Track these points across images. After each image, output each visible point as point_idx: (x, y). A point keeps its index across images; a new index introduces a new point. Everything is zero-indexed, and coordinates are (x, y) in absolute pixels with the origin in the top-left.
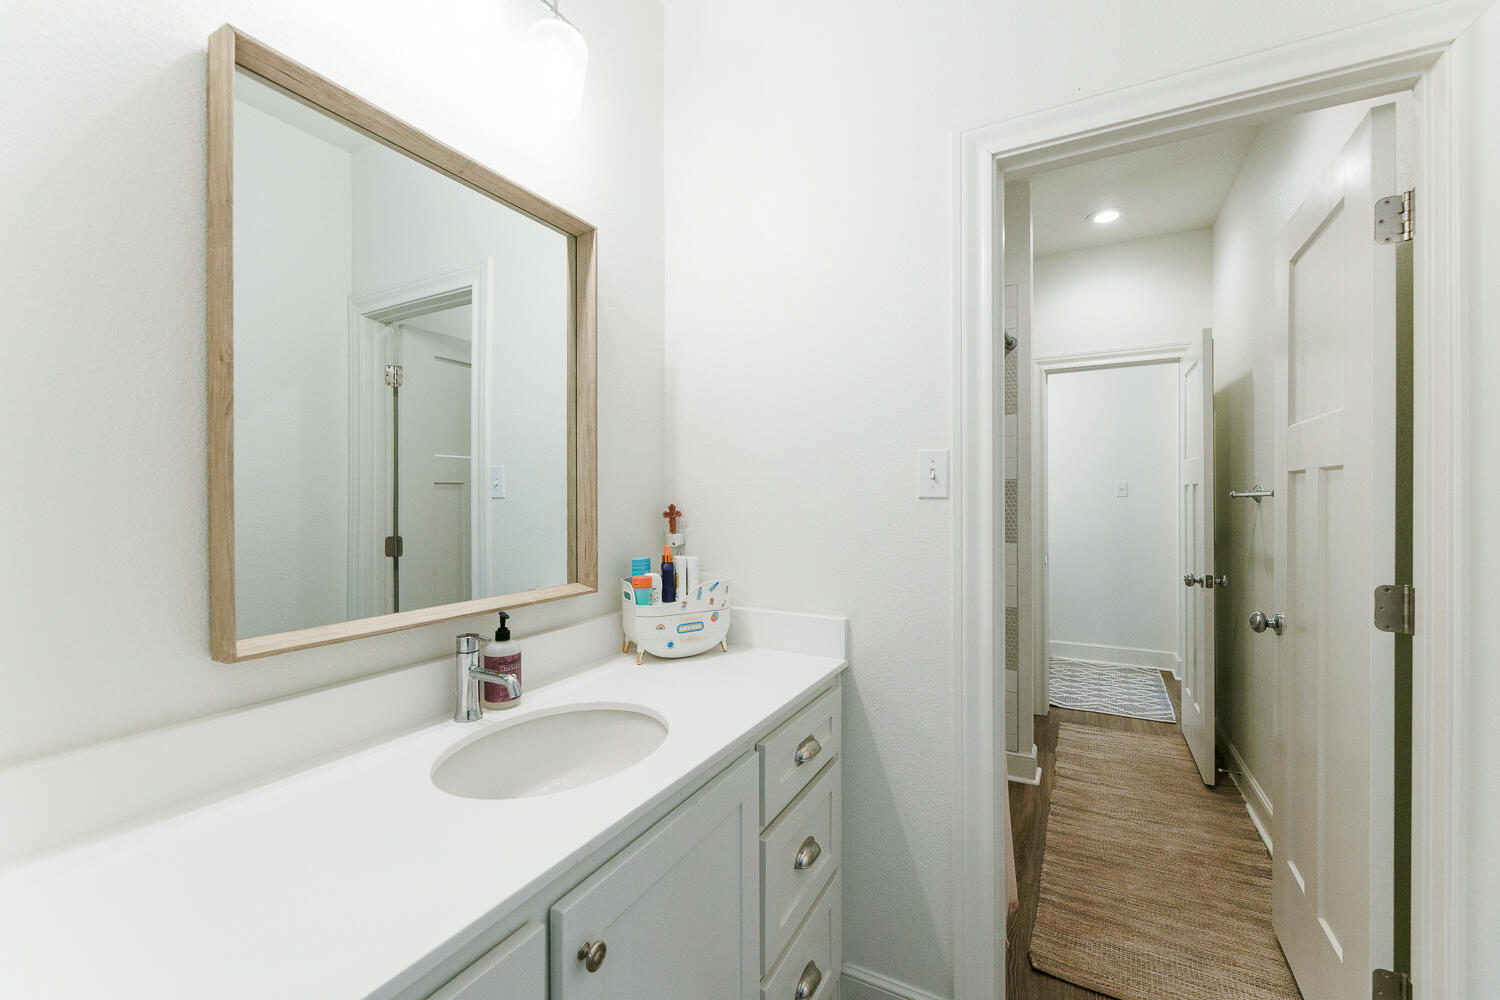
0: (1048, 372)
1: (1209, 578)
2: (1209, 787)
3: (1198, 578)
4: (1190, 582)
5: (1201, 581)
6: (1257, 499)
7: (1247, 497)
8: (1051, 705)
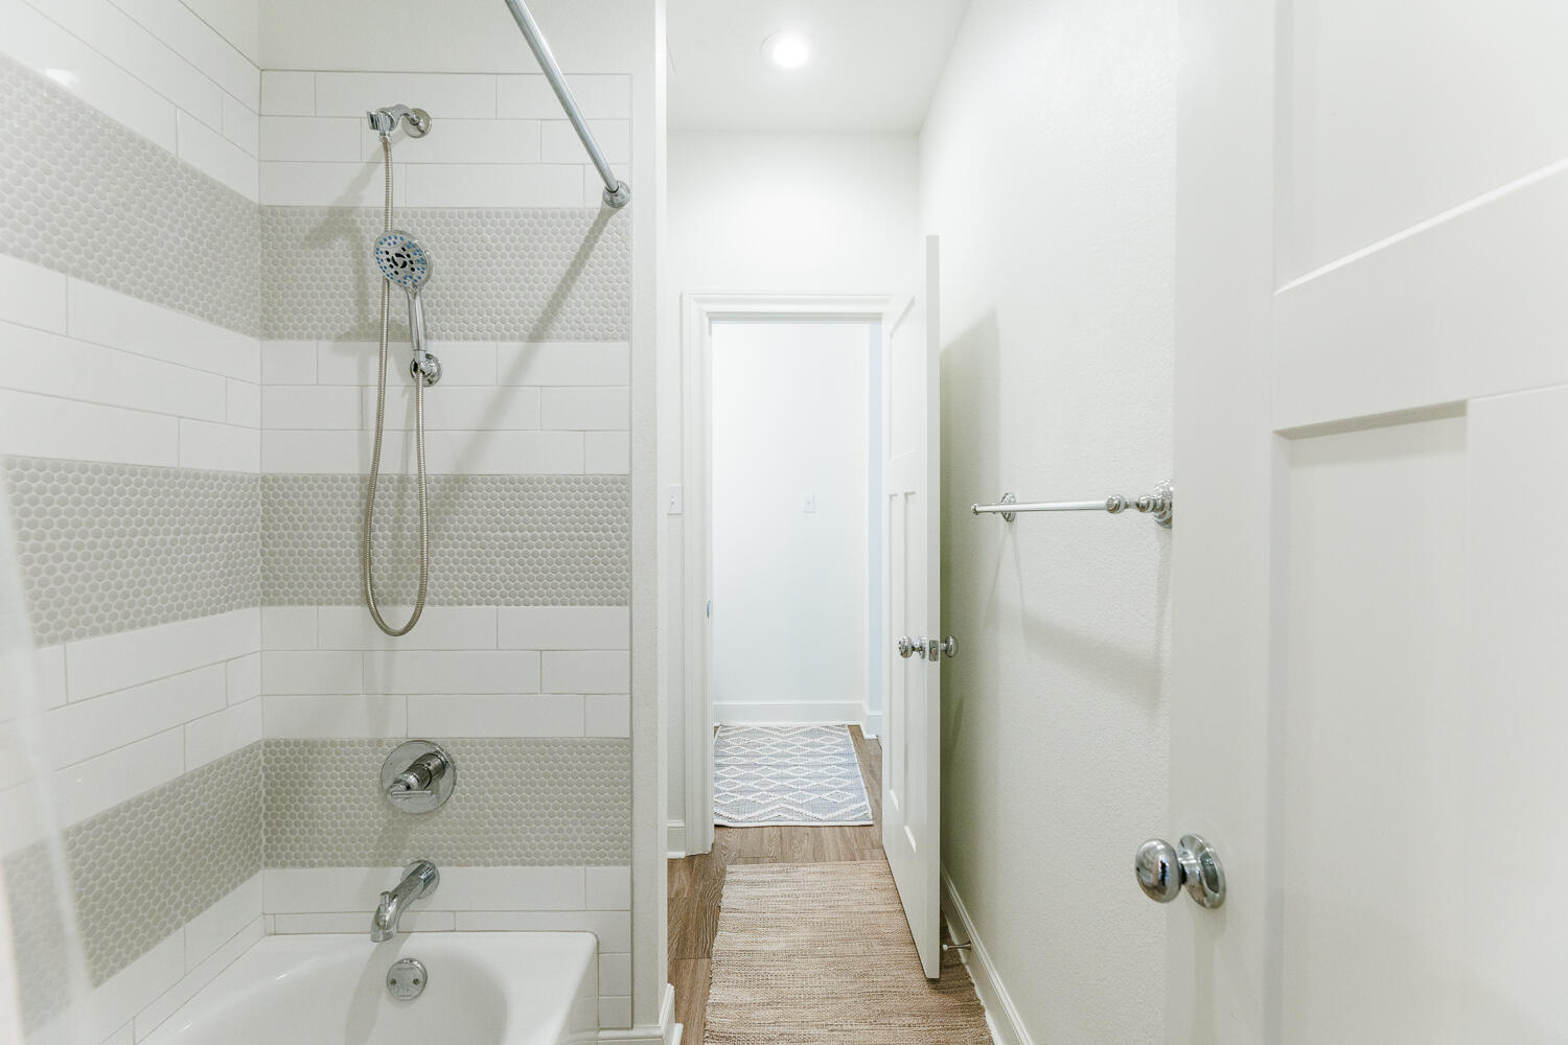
0: (714, 317)
1: (933, 644)
2: (932, 981)
3: (917, 644)
4: (906, 651)
5: (921, 649)
6: (1009, 517)
7: (994, 512)
8: (716, 826)
